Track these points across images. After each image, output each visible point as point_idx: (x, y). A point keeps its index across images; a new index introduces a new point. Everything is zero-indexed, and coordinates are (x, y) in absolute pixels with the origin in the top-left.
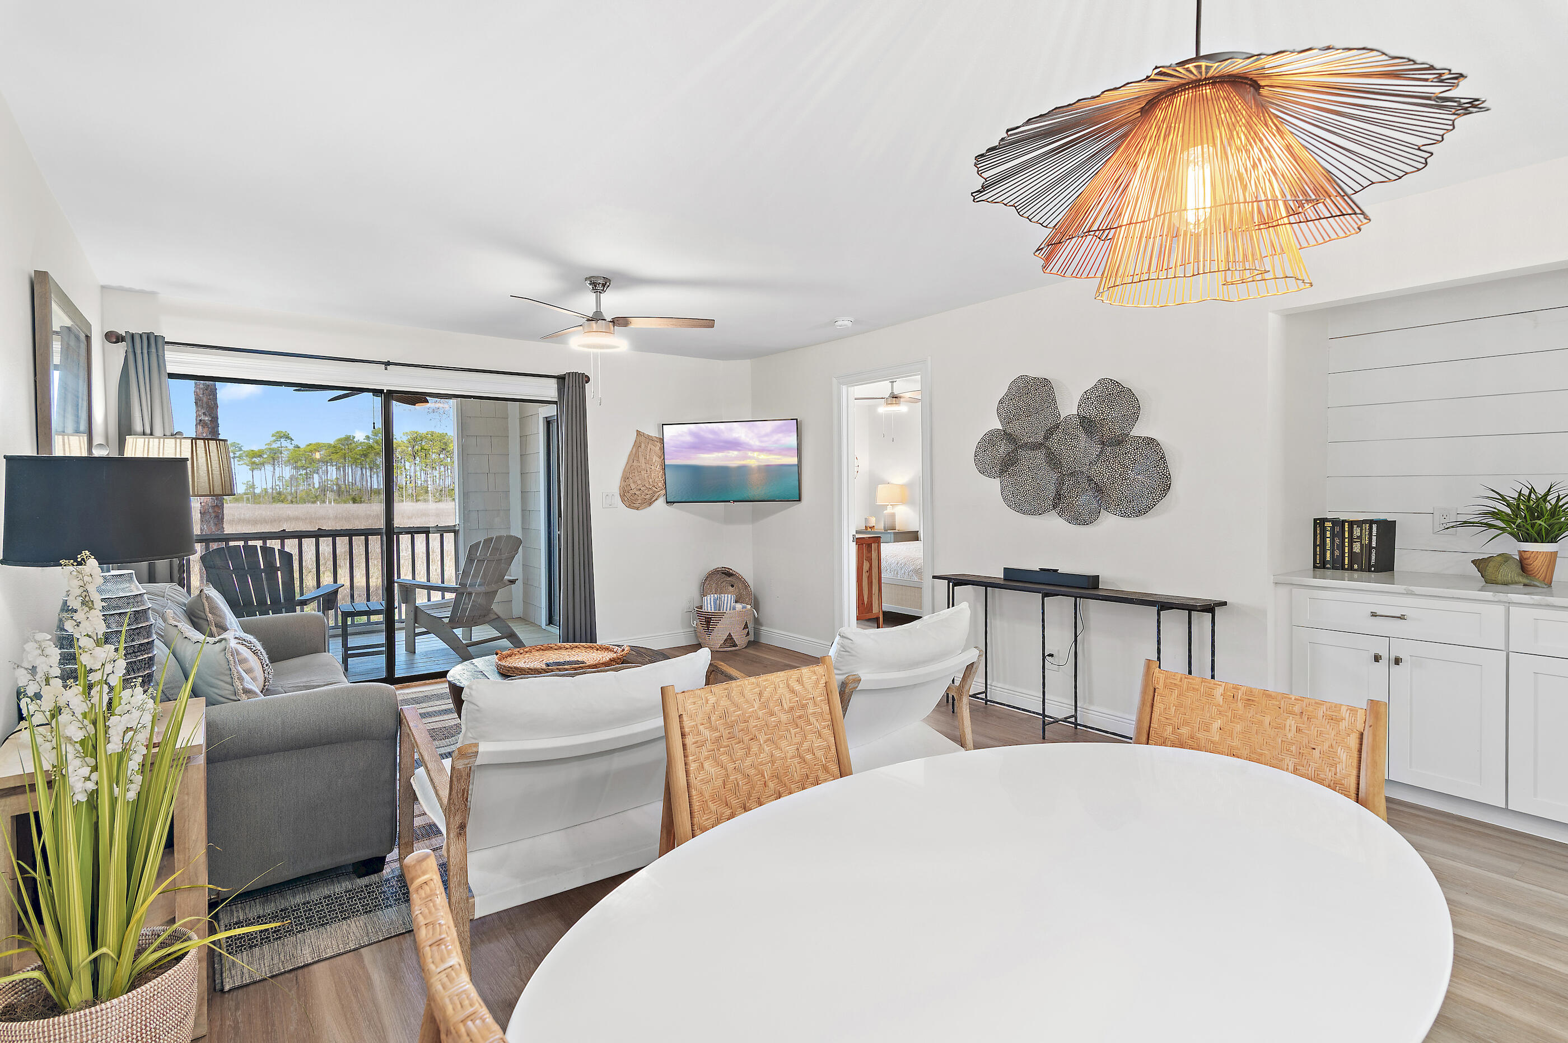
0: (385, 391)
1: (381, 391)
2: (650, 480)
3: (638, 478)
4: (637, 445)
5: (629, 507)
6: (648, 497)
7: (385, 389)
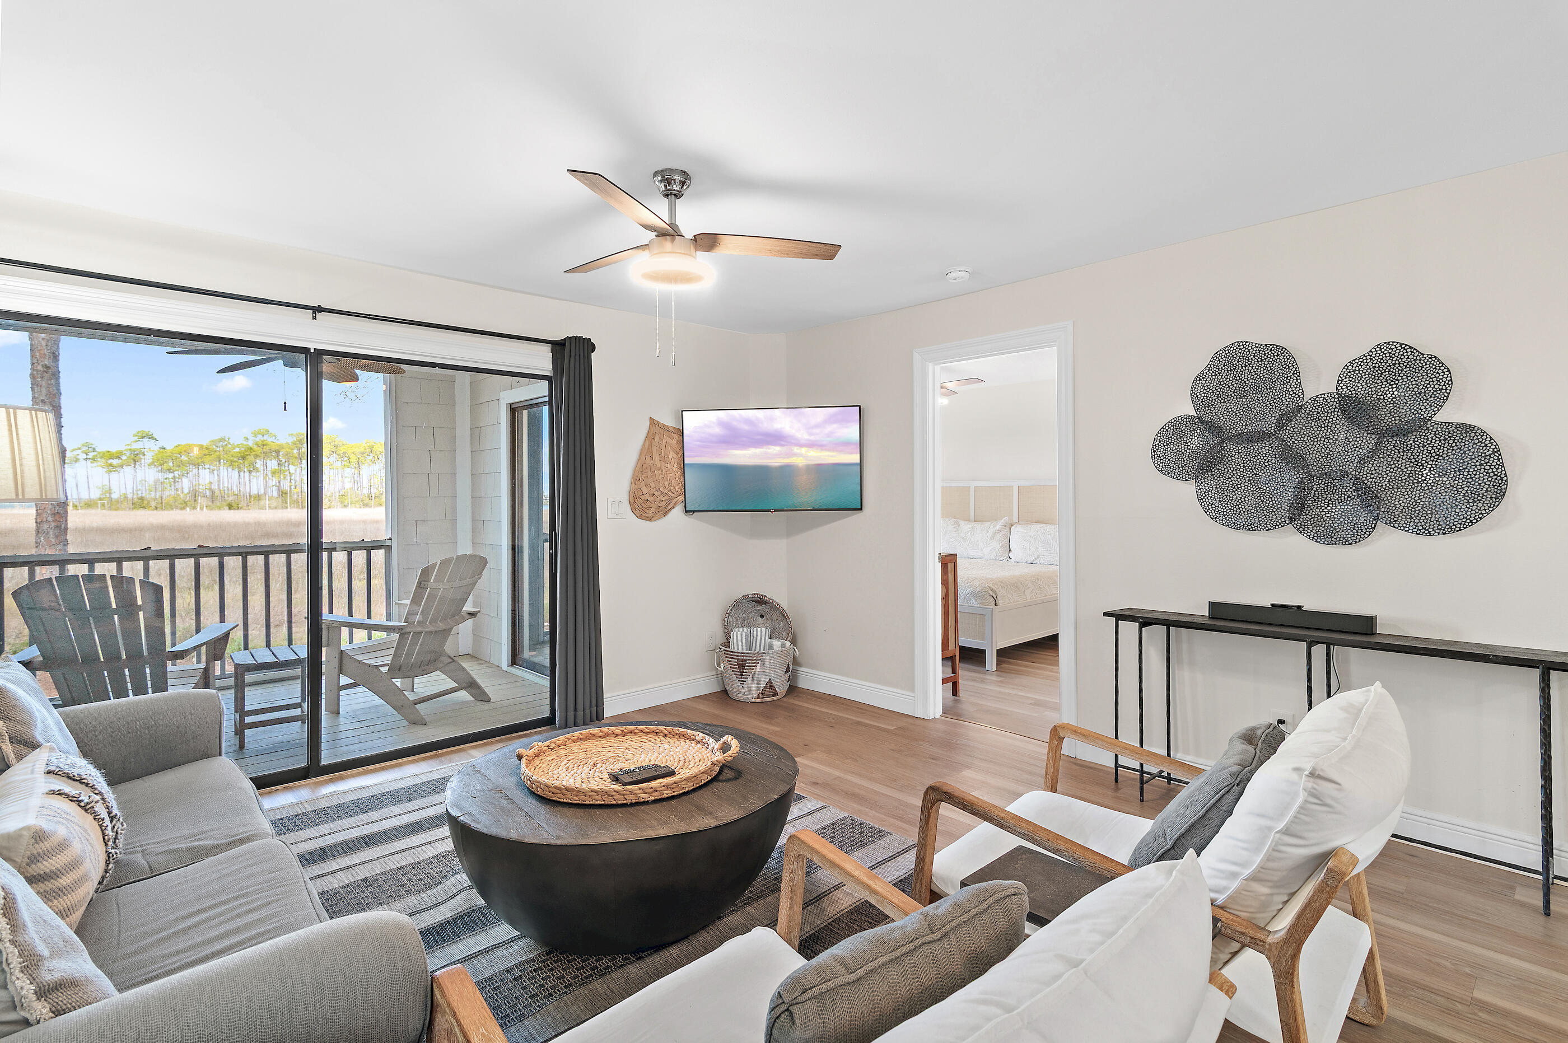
0: (312, 351)
1: (305, 351)
2: (666, 483)
3: (651, 480)
4: (650, 437)
5: (640, 517)
6: (663, 503)
7: (312, 347)
